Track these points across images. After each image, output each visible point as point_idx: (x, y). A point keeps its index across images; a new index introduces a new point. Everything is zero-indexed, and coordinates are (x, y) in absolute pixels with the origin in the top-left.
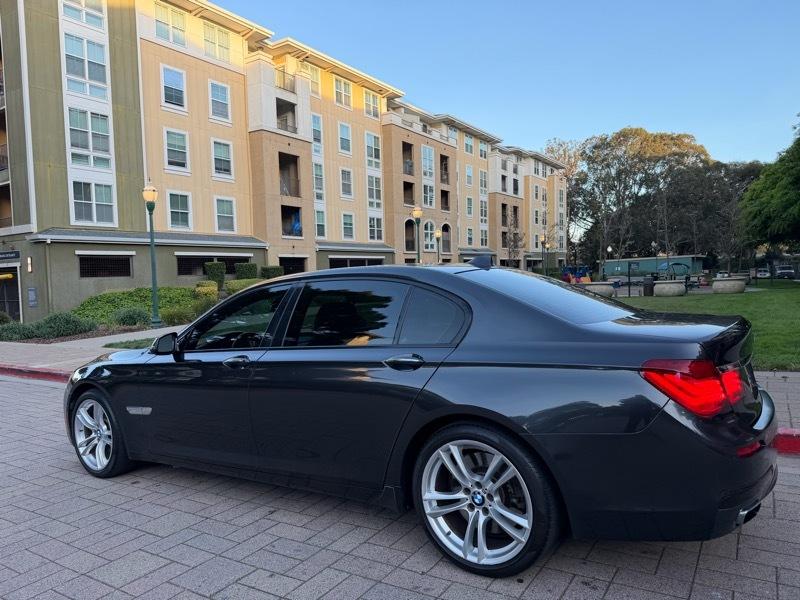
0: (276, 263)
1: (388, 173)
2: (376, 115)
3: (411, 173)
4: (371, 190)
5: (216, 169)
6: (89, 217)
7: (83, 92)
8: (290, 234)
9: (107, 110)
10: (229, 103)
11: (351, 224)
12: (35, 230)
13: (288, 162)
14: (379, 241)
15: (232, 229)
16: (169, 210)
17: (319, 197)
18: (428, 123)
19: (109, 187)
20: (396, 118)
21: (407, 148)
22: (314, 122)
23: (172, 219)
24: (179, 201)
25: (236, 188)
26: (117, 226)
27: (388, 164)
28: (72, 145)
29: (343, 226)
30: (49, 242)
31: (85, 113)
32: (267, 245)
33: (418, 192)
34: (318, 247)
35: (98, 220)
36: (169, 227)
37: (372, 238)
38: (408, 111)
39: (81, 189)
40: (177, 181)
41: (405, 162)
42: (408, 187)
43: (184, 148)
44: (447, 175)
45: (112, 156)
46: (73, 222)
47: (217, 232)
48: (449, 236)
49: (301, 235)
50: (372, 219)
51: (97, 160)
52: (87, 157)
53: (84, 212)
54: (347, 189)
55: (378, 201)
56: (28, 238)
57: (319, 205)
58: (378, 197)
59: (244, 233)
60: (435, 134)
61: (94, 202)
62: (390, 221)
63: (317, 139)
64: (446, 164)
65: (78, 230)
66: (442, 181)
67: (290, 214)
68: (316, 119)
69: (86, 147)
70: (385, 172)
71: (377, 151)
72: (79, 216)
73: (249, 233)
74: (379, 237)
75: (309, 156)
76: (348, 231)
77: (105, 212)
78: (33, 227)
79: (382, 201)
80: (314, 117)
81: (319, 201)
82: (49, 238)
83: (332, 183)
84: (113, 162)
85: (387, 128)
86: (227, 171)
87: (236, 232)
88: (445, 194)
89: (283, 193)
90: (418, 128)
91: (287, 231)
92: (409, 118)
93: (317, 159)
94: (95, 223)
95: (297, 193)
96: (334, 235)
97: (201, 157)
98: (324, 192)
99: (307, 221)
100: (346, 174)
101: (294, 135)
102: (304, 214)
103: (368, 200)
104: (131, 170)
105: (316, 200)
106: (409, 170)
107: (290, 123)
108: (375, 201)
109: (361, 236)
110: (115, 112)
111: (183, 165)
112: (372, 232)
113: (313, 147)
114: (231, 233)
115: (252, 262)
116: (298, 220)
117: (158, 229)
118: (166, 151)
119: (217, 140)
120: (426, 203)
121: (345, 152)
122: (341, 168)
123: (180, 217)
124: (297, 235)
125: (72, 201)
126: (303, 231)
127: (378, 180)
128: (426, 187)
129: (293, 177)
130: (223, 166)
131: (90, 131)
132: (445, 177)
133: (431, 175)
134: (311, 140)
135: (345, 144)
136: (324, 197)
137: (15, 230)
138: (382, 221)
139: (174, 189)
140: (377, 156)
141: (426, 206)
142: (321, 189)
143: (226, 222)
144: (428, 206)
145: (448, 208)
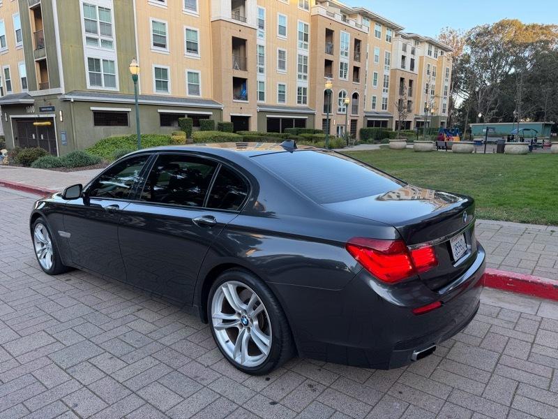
0: (229, 120)
1: (313, 53)
2: (307, 8)
3: (331, 53)
4: (300, 66)
5: (188, 49)
6: (99, 83)
8: (239, 98)
9: (110, 5)
11: (284, 92)
12: (63, 92)
13: (238, 44)
14: (304, 105)
15: (198, 94)
16: (154, 79)
17: (261, 71)
18: (346, 14)
19: (113, 62)
20: (322, 10)
21: (329, 33)
22: (260, 13)
23: (157, 86)
24: (161, 73)
25: (200, 63)
26: (118, 90)
27: (314, 46)
28: (86, 31)
29: (278, 93)
30: (72, 100)
31: (94, 6)
32: (222, 106)
33: (336, 68)
34: (259, 109)
35: (106, 86)
36: (155, 92)
37: (299, 102)
38: (332, 5)
39: (94, 63)
40: (160, 58)
41: (327, 44)
42: (328, 63)
43: (165, 33)
44: (359, 54)
45: (114, 39)
46: (89, 87)
47: (188, 95)
48: (357, 102)
49: (247, 100)
50: (299, 89)
51: (104, 42)
52: (96, 40)
53: (96, 80)
54: (282, 65)
55: (305, 74)
56: (59, 97)
57: (261, 77)
58: (306, 71)
59: (206, 97)
60: (352, 23)
61: (102, 73)
62: (313, 90)
63: (261, 27)
64: (359, 46)
65: (92, 93)
66: (355, 59)
67: (239, 83)
68: (261, 11)
69: (95, 32)
70: (311, 52)
71: (306, 35)
72: (92, 83)
73: (210, 96)
74: (305, 102)
75: (255, 40)
76: (282, 97)
77: (110, 80)
78: (62, 90)
79: (308, 75)
80: (260, 9)
81: (261, 74)
82: (72, 98)
83: (271, 60)
84: (115, 43)
85: (314, 18)
86: (196, 51)
87: (201, 97)
88: (356, 70)
89: (234, 68)
90: (338, 18)
91: (237, 97)
92: (333, 10)
93: (261, 41)
94: (103, 88)
95: (245, 68)
96: (271, 100)
97: (176, 40)
98: (265, 67)
99: (252, 89)
100: (281, 53)
101: (244, 24)
102: (249, 83)
103: (298, 73)
104: (127, 51)
105: (258, 73)
106: (330, 50)
107: (241, 14)
108: (303, 74)
109: (291, 101)
110: (115, 6)
111: (164, 46)
112: (299, 98)
113: (258, 33)
114: (197, 96)
115: (212, 118)
116: (245, 88)
117: (147, 93)
118: (152, 36)
119: (189, 28)
120: (341, 76)
121: (282, 36)
122: (278, 49)
123: (162, 85)
124: (244, 99)
125: (87, 72)
126: (249, 97)
127: (305, 58)
128: (342, 64)
129: (242, 55)
130: (192, 47)
131: (98, 21)
132: (358, 56)
133: (346, 54)
134: (257, 27)
135: (282, 30)
136: (265, 71)
137: (51, 91)
138: (308, 90)
139: (158, 64)
140: (306, 40)
141: (340, 78)
142: (262, 64)
143: (194, 89)
144: (343, 78)
145: (358, 81)
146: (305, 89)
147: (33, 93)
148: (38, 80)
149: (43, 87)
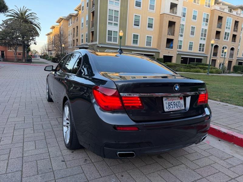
0: (162, 57)
1: (210, 28)
2: (209, 6)
3: (220, 28)
4: (202, 34)
5: (148, 26)
6: (111, 41)
7: (113, 4)
8: (168, 48)
9: (119, 9)
10: (155, 5)
11: (192, 46)
12: (98, 43)
13: (172, 24)
14: (202, 52)
15: (150, 46)
16: (132, 39)
17: (181, 36)
18: (231, 9)
19: (117, 32)
20: (217, 7)
21: (220, 18)
22: (184, 10)
23: (133, 42)
24: (136, 37)
25: (153, 33)
26: (118, 43)
27: (211, 24)
28: (109, 20)
29: (189, 46)
30: (100, 47)
31: (113, 10)
32: (160, 51)
33: (222, 35)
34: (178, 53)
35: (113, 41)
36: (132, 45)
37: (200, 51)
38: (224, 4)
39: (110, 32)
40: (135, 30)
41: (218, 23)
42: (218, 33)
43: (139, 20)
44: (237, 28)
45: (118, 23)
46: (107, 42)
47: (146, 46)
48: (233, 52)
49: (172, 49)
50: (201, 45)
51: (115, 24)
52: (112, 23)
53: (110, 39)
54: (192, 33)
55: (205, 38)
56: (96, 45)
57: (181, 39)
58: (205, 36)
59: (154, 47)
60: (234, 13)
61: (113, 36)
62: (208, 45)
63: (184, 16)
64: (237, 25)
65: (108, 44)
66: (234, 31)
67: (170, 42)
68: (185, 9)
69: (112, 20)
70: (209, 27)
71: (207, 20)
72: (108, 40)
73: (155, 47)
74: (203, 51)
75: (180, 22)
76: (191, 48)
77: (115, 39)
78: (97, 43)
79: (206, 38)
80: (184, 8)
81: (181, 37)
82: (100, 46)
83: (187, 31)
84: (119, 25)
85: (213, 11)
86: (152, 27)
87: (151, 47)
88: (234, 36)
89: (168, 34)
90: (227, 10)
92: (223, 7)
93: (182, 23)
94: (112, 42)
95: (173, 34)
96: (185, 49)
97: (144, 23)
98: (183, 34)
99: (175, 44)
100: (193, 28)
101: (175, 15)
102: (174, 41)
103: (200, 37)
104: (123, 27)
105: (180, 37)
106: (220, 26)
107: (175, 11)
108: (203, 37)
109: (196, 50)
110: (121, 10)
111: (138, 25)
112: (200, 49)
113: (182, 19)
114: (150, 47)
115: (154, 56)
116: (172, 43)
117: (129, 45)
118: (134, 21)
119: (150, 17)
120: (225, 39)
121: (195, 20)
122: (191, 26)
123: (135, 42)
124: (171, 48)
125: (107, 36)
126: (173, 47)
127: (206, 30)
128: (226, 33)
129: (173, 29)
130: (150, 26)
131: (114, 16)
132: (236, 29)
133: (229, 29)
134: (182, 17)
135: (195, 17)
136: (183, 36)
137: (94, 43)
138: (205, 45)
139: (135, 33)
140: (207, 21)
141: (225, 40)
142: (182, 33)
143: (149, 43)
144: (226, 40)
145: (235, 41)
146: (204, 45)
147: (89, 44)
148: (91, 39)
149: (92, 41)
